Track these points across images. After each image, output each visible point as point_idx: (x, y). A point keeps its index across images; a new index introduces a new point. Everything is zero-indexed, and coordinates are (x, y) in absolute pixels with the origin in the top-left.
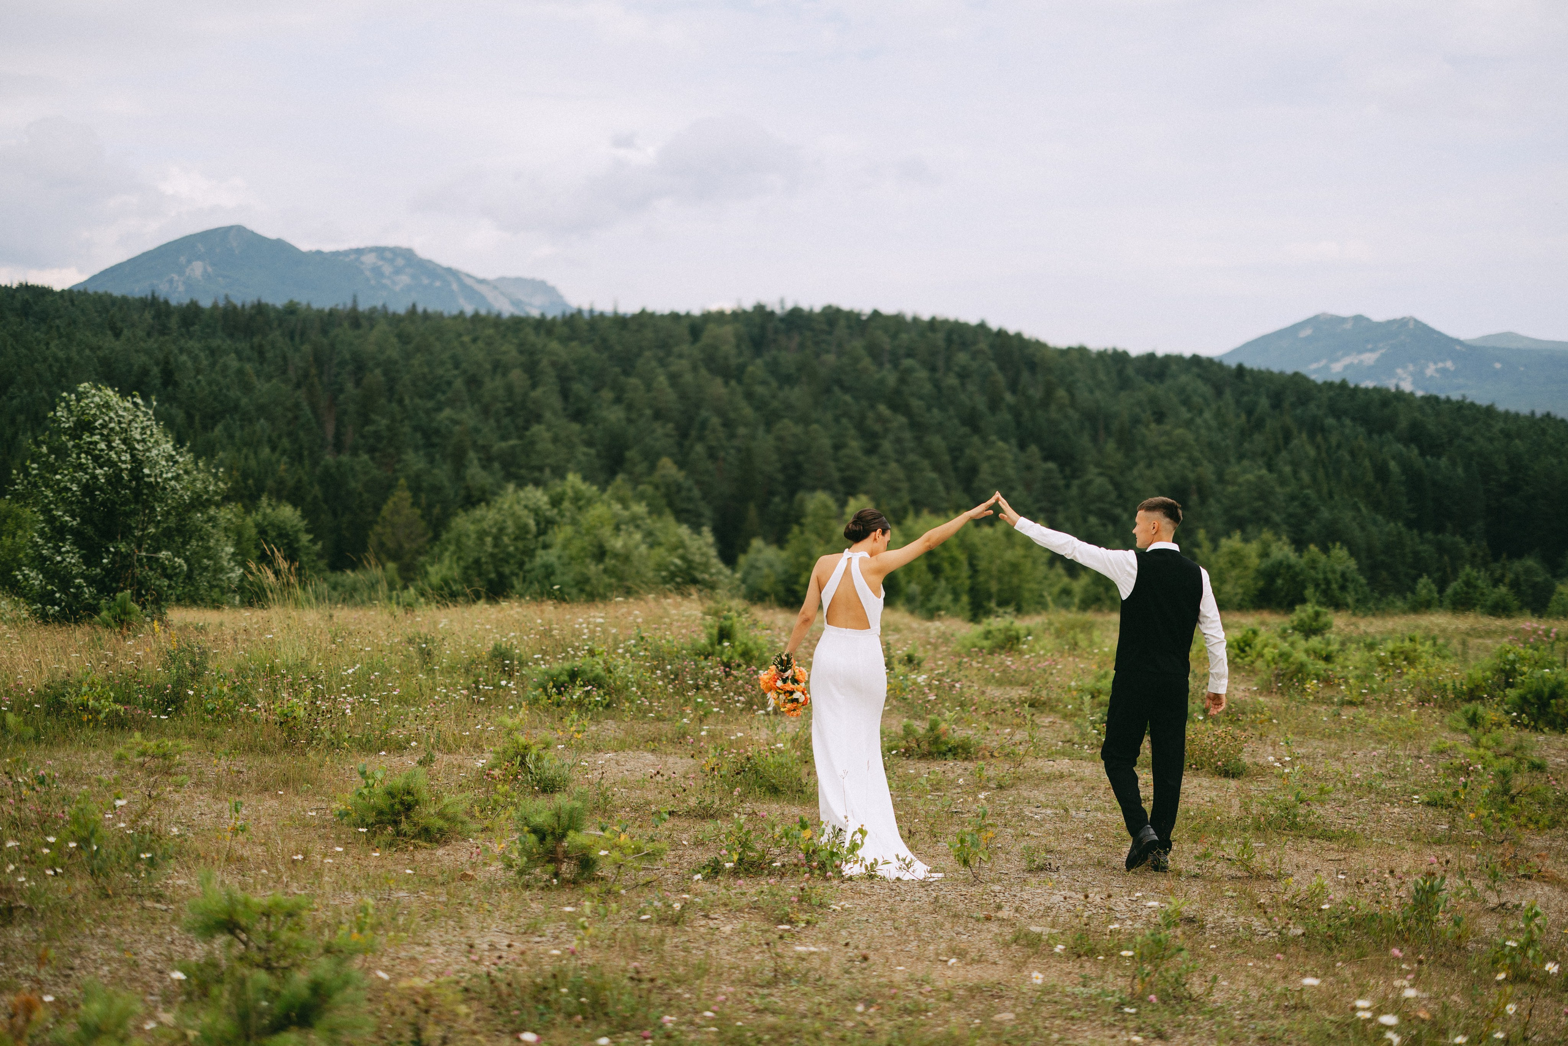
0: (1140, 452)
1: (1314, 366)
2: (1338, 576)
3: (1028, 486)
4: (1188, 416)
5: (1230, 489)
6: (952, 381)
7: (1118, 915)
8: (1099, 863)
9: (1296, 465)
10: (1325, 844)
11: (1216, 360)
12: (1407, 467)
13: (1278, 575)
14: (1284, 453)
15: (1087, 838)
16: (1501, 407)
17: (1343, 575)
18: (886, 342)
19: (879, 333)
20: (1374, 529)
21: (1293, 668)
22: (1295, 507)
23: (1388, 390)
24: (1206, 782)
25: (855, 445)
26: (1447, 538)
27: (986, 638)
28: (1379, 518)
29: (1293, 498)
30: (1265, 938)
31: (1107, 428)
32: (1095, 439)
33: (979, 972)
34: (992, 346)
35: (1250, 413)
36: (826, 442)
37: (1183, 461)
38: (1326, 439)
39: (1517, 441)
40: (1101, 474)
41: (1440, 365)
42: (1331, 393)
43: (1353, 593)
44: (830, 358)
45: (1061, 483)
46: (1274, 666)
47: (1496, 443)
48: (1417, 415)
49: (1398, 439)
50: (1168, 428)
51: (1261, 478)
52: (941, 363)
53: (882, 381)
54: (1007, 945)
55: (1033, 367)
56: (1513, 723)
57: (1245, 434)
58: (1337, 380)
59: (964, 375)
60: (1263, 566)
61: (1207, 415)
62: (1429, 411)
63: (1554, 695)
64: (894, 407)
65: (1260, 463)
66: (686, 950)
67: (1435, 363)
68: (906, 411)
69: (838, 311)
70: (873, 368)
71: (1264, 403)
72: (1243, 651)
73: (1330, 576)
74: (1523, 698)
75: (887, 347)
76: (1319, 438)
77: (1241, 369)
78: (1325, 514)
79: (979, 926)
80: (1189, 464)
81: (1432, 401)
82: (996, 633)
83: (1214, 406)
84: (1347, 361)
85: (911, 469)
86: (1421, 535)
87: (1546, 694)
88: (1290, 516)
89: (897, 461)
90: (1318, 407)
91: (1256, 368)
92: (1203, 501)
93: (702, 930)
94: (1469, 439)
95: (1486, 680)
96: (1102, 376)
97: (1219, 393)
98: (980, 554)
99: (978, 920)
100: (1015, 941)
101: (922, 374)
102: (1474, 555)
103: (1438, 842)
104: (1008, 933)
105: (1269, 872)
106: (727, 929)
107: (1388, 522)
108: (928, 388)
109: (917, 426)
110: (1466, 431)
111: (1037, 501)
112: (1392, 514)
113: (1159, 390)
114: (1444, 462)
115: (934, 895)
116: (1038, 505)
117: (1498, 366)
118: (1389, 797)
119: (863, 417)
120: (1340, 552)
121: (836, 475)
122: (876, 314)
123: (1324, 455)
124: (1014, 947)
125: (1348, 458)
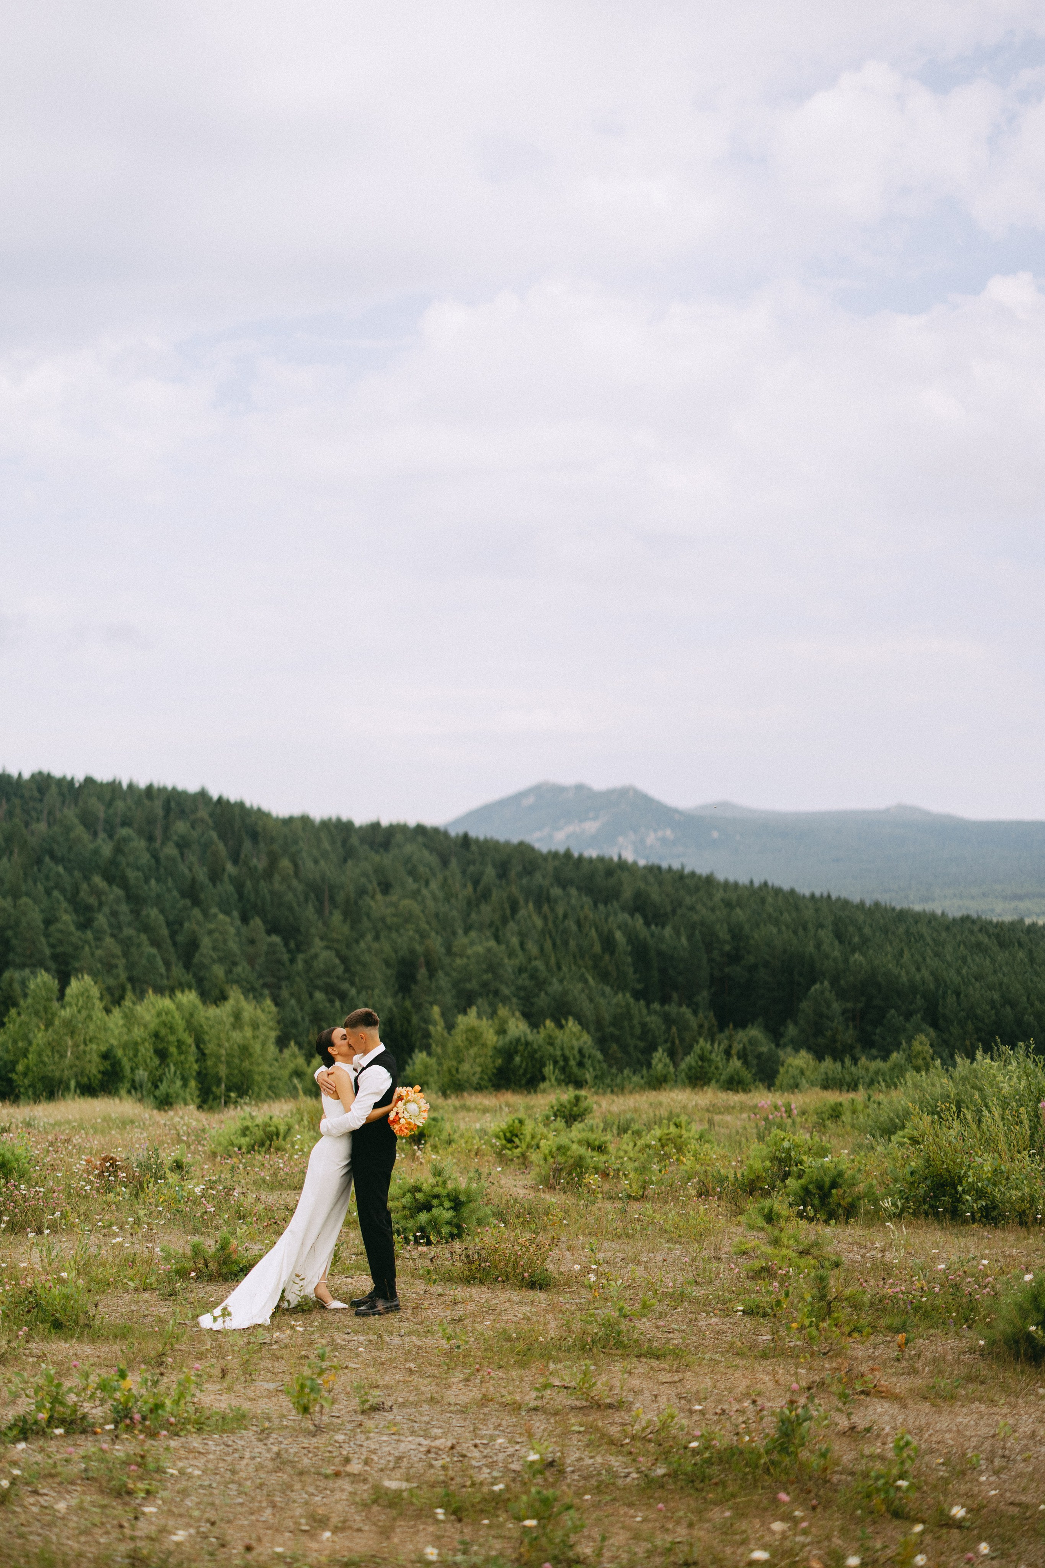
0: (366, 923)
1: (537, 835)
2: (576, 1052)
3: (251, 961)
4: (415, 886)
5: (459, 961)
6: (170, 850)
7: (474, 1463)
8: (432, 1399)
9: (523, 937)
10: (654, 1363)
11: (442, 829)
12: (632, 938)
13: (516, 1052)
14: (511, 925)
15: (410, 1369)
16: (720, 877)
17: (580, 1051)
18: (100, 811)
19: (94, 800)
20: (602, 1001)
21: (571, 1161)
22: (524, 980)
23: (611, 859)
24: (515, 1296)
25: (67, 918)
26: (672, 1009)
27: (244, 1135)
28: (608, 989)
29: (521, 970)
30: (628, 1480)
31: (332, 898)
32: (320, 911)
33: (347, 1543)
34: (212, 815)
35: (476, 883)
36: (36, 916)
37: (411, 933)
38: (552, 910)
39: (738, 910)
40: (327, 948)
41: (660, 834)
42: (557, 863)
43: (591, 1070)
44: (42, 827)
45: (286, 957)
46: (552, 1160)
47: (718, 912)
48: (642, 886)
49: (623, 909)
50: (394, 898)
51: (489, 950)
52: (158, 833)
53: (96, 852)
54: (366, 1506)
55: (254, 836)
56: (800, 1215)
57: (471, 905)
58: (562, 850)
59: (183, 845)
60: (500, 1043)
61: (434, 885)
62: (651, 879)
63: (834, 1185)
64: (109, 879)
65: (488, 934)
66: (21, 1536)
67: (655, 831)
68: (124, 883)
69: (49, 776)
70: (86, 837)
71: (490, 872)
72: (510, 1141)
73: (567, 1053)
74: (806, 1189)
75: (102, 815)
76: (545, 908)
77: (466, 841)
78: (555, 987)
79: (331, 1484)
80: (417, 937)
81: (654, 870)
82: (255, 1130)
83: (440, 877)
84: (570, 829)
85: (127, 945)
86: (648, 1006)
87: (827, 1185)
88: (519, 988)
89: (113, 935)
90: (544, 876)
91: (482, 837)
92: (432, 974)
93: (35, 1509)
94: (692, 908)
95: (766, 1170)
96: (326, 845)
97: (445, 863)
98: (207, 1038)
99: (327, 1477)
100: (375, 1501)
101: (140, 844)
102: (701, 1026)
103: (765, 1356)
104: (364, 1491)
105: (608, 1401)
106: (61, 1506)
107: (616, 993)
108: (145, 858)
109: (134, 899)
110: (688, 901)
111: (260, 976)
112: (620, 986)
113: (387, 859)
114: (668, 931)
115: (275, 1449)
116: (261, 981)
117: (715, 835)
118: (704, 1305)
119: (76, 890)
120: (572, 1025)
121: (47, 951)
122: (89, 781)
123: (550, 924)
124: (375, 1508)
125: (574, 928)
